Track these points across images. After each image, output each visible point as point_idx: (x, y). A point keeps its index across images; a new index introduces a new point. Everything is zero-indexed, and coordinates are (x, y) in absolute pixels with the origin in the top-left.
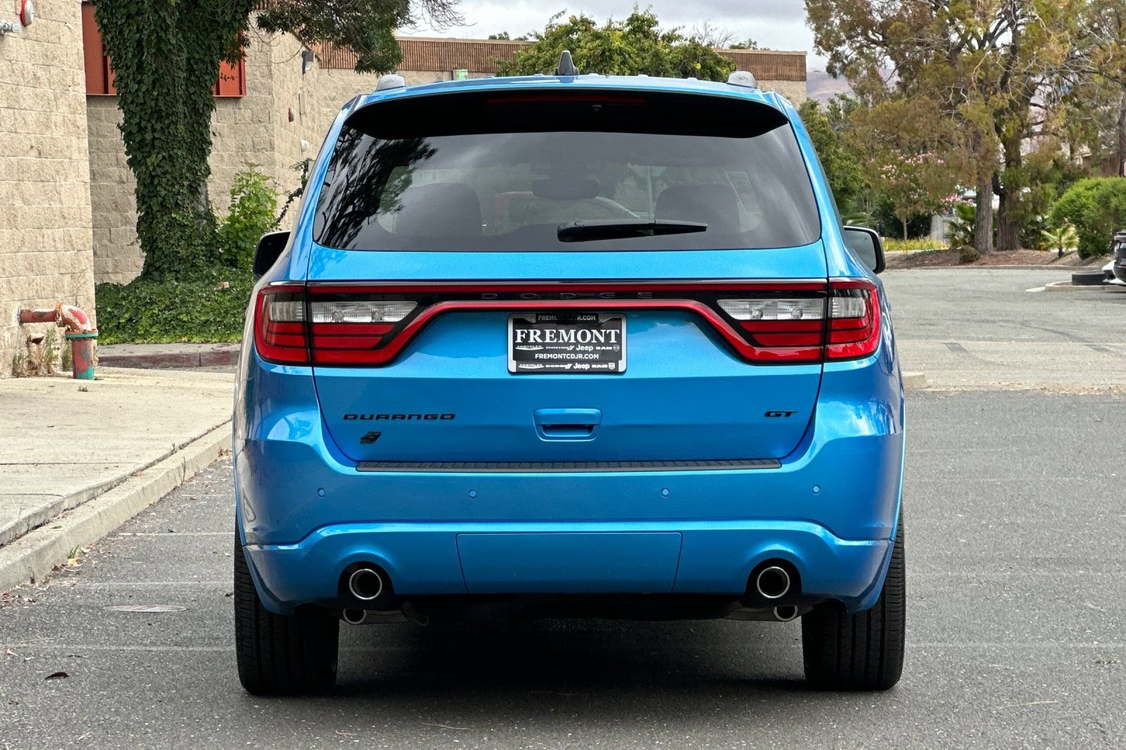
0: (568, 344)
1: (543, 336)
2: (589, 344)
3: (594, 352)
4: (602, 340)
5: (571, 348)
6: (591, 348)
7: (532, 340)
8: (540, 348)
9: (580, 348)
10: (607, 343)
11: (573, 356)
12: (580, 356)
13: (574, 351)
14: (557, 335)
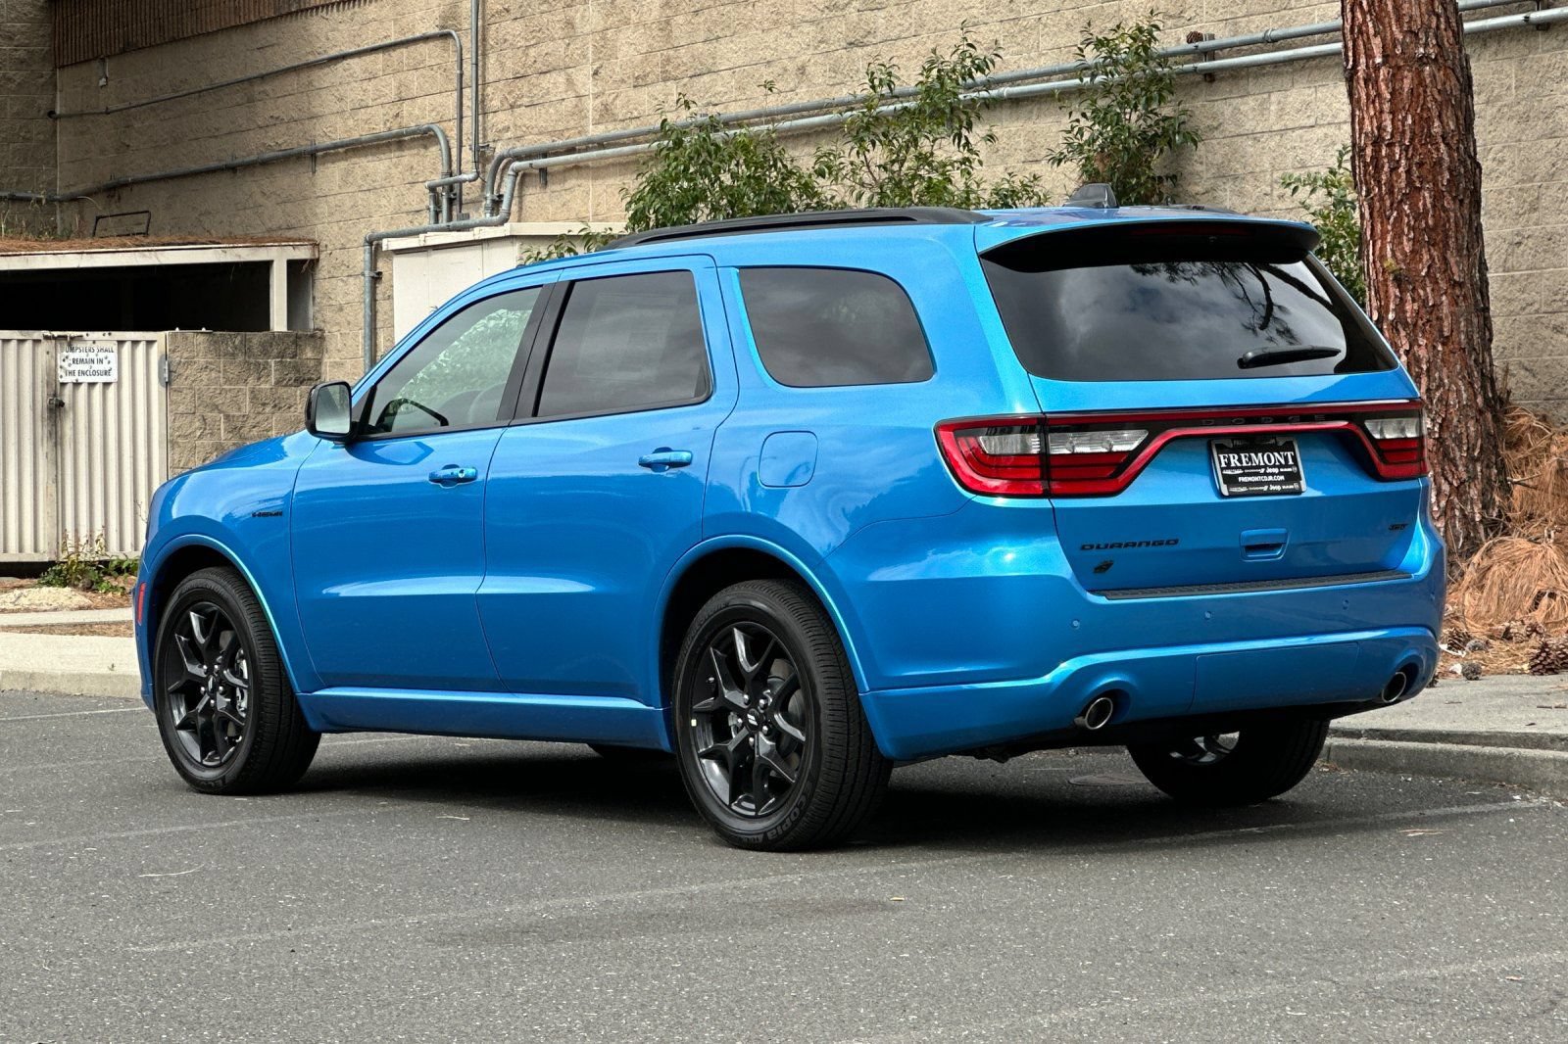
0: (1259, 467)
1: (1240, 460)
2: (1274, 466)
3: (1280, 474)
4: (1283, 462)
5: (1262, 471)
6: (1276, 470)
7: (1233, 465)
8: (1240, 472)
9: (1269, 470)
10: (1287, 465)
11: (1266, 479)
12: (1270, 478)
13: (1265, 474)
14: (1250, 459)
